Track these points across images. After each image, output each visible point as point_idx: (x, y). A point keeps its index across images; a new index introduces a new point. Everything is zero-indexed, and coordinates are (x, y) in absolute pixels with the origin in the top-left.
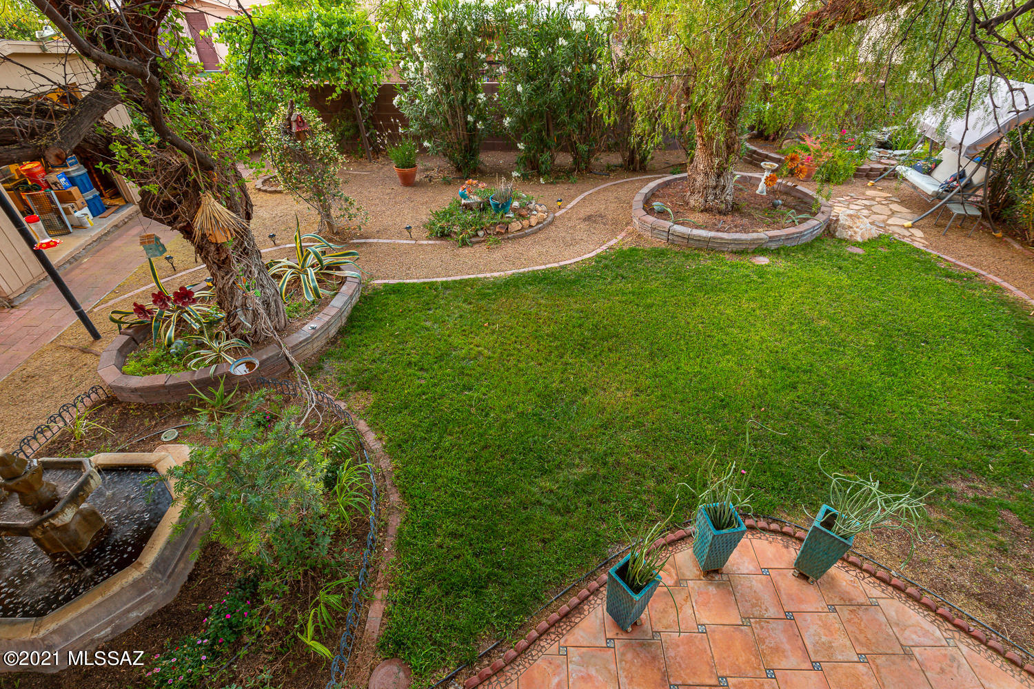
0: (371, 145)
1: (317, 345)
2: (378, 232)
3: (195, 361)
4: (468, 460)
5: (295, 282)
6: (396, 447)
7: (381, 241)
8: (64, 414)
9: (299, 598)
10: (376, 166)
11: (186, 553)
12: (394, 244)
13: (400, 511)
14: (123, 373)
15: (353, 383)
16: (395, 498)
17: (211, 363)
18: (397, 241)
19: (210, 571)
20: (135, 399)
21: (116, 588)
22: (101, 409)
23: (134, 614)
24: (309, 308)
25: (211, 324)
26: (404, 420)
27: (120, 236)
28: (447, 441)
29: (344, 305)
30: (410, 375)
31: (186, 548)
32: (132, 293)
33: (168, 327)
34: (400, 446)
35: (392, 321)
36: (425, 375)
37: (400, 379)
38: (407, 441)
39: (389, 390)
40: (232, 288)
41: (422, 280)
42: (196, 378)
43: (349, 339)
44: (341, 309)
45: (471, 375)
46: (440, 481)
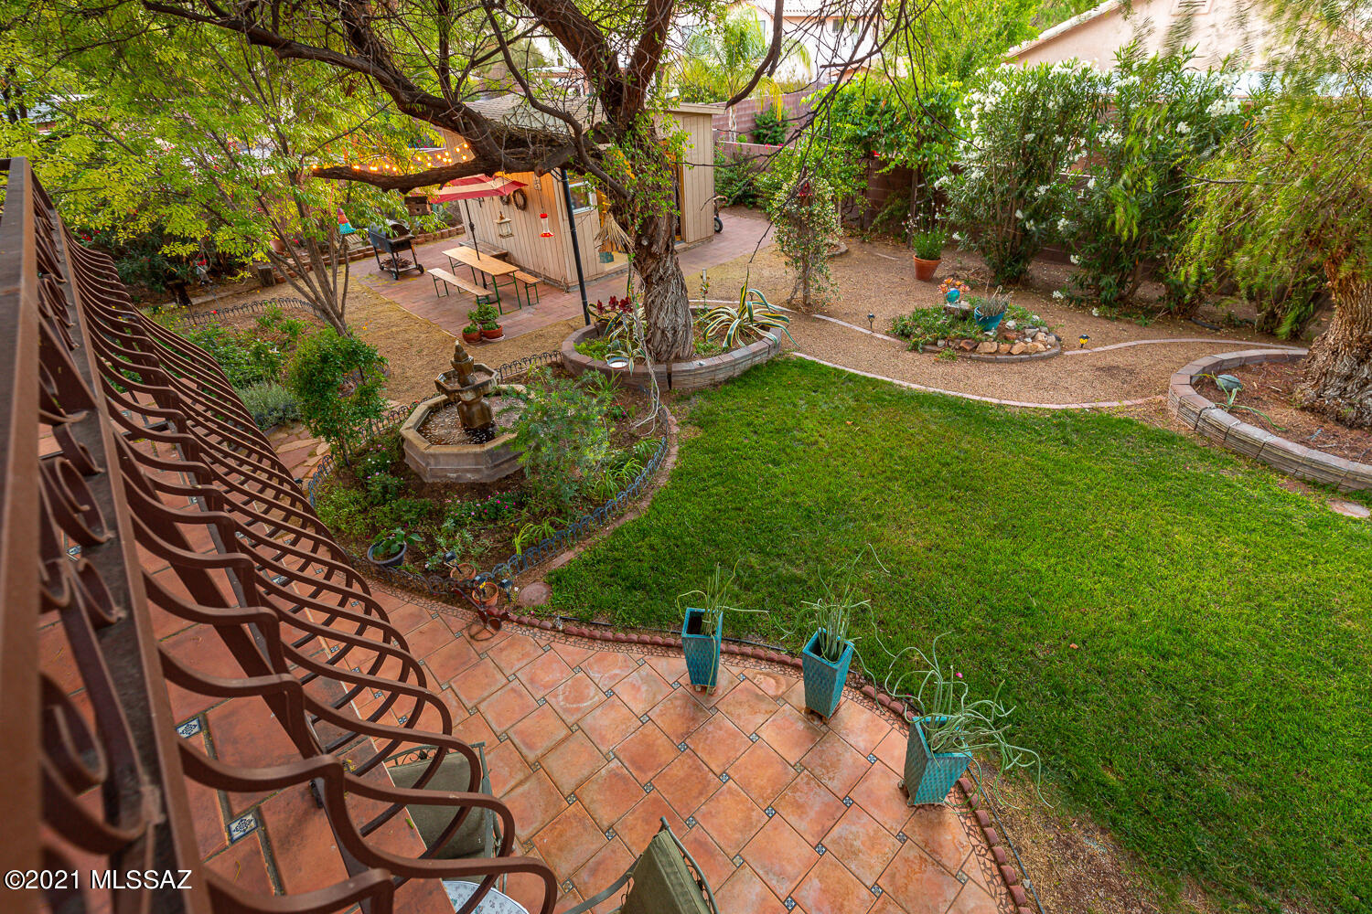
4: (716, 510)
6: (679, 475)
7: (840, 322)
12: (848, 328)
13: (639, 514)
14: (574, 349)
15: (698, 419)
16: (645, 504)
18: (851, 326)
26: (704, 460)
28: (717, 490)
29: (742, 358)
30: (741, 432)
35: (774, 388)
36: (754, 437)
37: (732, 431)
41: (836, 366)
43: (727, 388)
44: (736, 360)
45: (789, 455)
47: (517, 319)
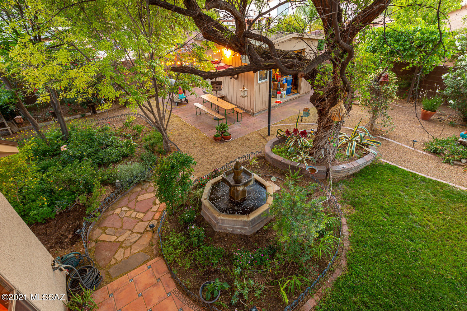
0: (412, 94)
1: (342, 175)
2: (395, 137)
3: (294, 158)
4: (392, 275)
5: (344, 144)
6: (355, 241)
7: (394, 142)
8: (251, 155)
9: (286, 270)
10: (410, 104)
11: (261, 223)
12: (401, 146)
13: (343, 271)
14: (271, 151)
15: (349, 200)
16: (343, 263)
17: (299, 162)
18: (403, 145)
19: (264, 234)
20: (270, 161)
21: (240, 219)
22: (260, 159)
23: (239, 230)
24: (345, 158)
25: (306, 147)
26: (366, 231)
27: (290, 103)
28: (384, 257)
29: (362, 164)
30: (379, 213)
31: (262, 221)
32: (285, 125)
33: (291, 142)
34: (357, 242)
35: (382, 182)
36: (388, 217)
37: (373, 211)
38: (362, 242)
39: (365, 213)
40: (322, 138)
41: (409, 170)
42: (291, 164)
43: (356, 180)
44: (360, 165)
45: (416, 234)
46: (370, 273)
47: (234, 129)
